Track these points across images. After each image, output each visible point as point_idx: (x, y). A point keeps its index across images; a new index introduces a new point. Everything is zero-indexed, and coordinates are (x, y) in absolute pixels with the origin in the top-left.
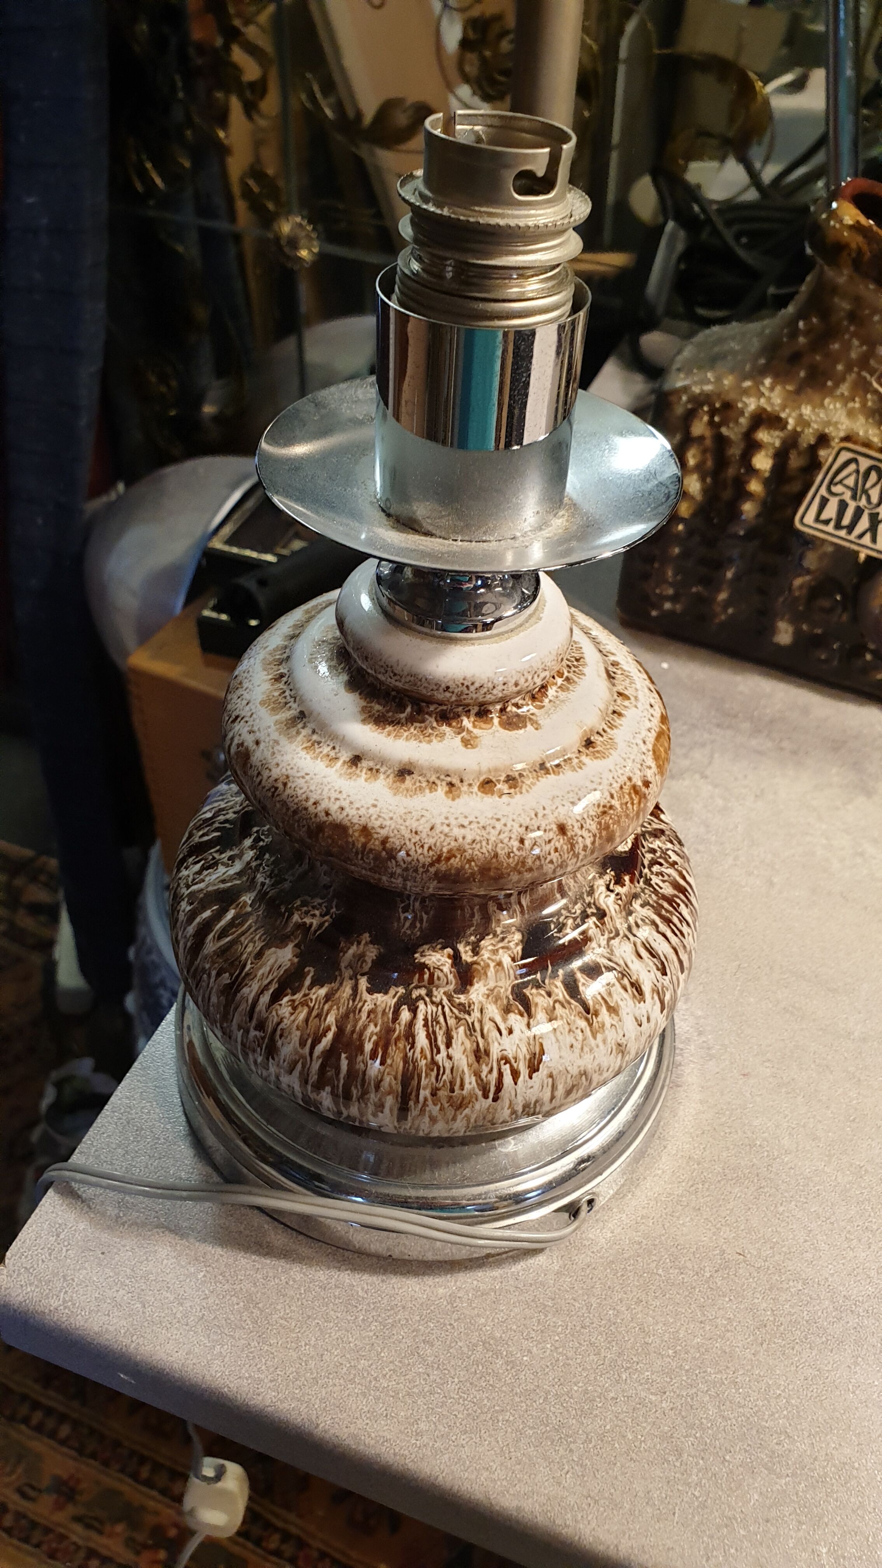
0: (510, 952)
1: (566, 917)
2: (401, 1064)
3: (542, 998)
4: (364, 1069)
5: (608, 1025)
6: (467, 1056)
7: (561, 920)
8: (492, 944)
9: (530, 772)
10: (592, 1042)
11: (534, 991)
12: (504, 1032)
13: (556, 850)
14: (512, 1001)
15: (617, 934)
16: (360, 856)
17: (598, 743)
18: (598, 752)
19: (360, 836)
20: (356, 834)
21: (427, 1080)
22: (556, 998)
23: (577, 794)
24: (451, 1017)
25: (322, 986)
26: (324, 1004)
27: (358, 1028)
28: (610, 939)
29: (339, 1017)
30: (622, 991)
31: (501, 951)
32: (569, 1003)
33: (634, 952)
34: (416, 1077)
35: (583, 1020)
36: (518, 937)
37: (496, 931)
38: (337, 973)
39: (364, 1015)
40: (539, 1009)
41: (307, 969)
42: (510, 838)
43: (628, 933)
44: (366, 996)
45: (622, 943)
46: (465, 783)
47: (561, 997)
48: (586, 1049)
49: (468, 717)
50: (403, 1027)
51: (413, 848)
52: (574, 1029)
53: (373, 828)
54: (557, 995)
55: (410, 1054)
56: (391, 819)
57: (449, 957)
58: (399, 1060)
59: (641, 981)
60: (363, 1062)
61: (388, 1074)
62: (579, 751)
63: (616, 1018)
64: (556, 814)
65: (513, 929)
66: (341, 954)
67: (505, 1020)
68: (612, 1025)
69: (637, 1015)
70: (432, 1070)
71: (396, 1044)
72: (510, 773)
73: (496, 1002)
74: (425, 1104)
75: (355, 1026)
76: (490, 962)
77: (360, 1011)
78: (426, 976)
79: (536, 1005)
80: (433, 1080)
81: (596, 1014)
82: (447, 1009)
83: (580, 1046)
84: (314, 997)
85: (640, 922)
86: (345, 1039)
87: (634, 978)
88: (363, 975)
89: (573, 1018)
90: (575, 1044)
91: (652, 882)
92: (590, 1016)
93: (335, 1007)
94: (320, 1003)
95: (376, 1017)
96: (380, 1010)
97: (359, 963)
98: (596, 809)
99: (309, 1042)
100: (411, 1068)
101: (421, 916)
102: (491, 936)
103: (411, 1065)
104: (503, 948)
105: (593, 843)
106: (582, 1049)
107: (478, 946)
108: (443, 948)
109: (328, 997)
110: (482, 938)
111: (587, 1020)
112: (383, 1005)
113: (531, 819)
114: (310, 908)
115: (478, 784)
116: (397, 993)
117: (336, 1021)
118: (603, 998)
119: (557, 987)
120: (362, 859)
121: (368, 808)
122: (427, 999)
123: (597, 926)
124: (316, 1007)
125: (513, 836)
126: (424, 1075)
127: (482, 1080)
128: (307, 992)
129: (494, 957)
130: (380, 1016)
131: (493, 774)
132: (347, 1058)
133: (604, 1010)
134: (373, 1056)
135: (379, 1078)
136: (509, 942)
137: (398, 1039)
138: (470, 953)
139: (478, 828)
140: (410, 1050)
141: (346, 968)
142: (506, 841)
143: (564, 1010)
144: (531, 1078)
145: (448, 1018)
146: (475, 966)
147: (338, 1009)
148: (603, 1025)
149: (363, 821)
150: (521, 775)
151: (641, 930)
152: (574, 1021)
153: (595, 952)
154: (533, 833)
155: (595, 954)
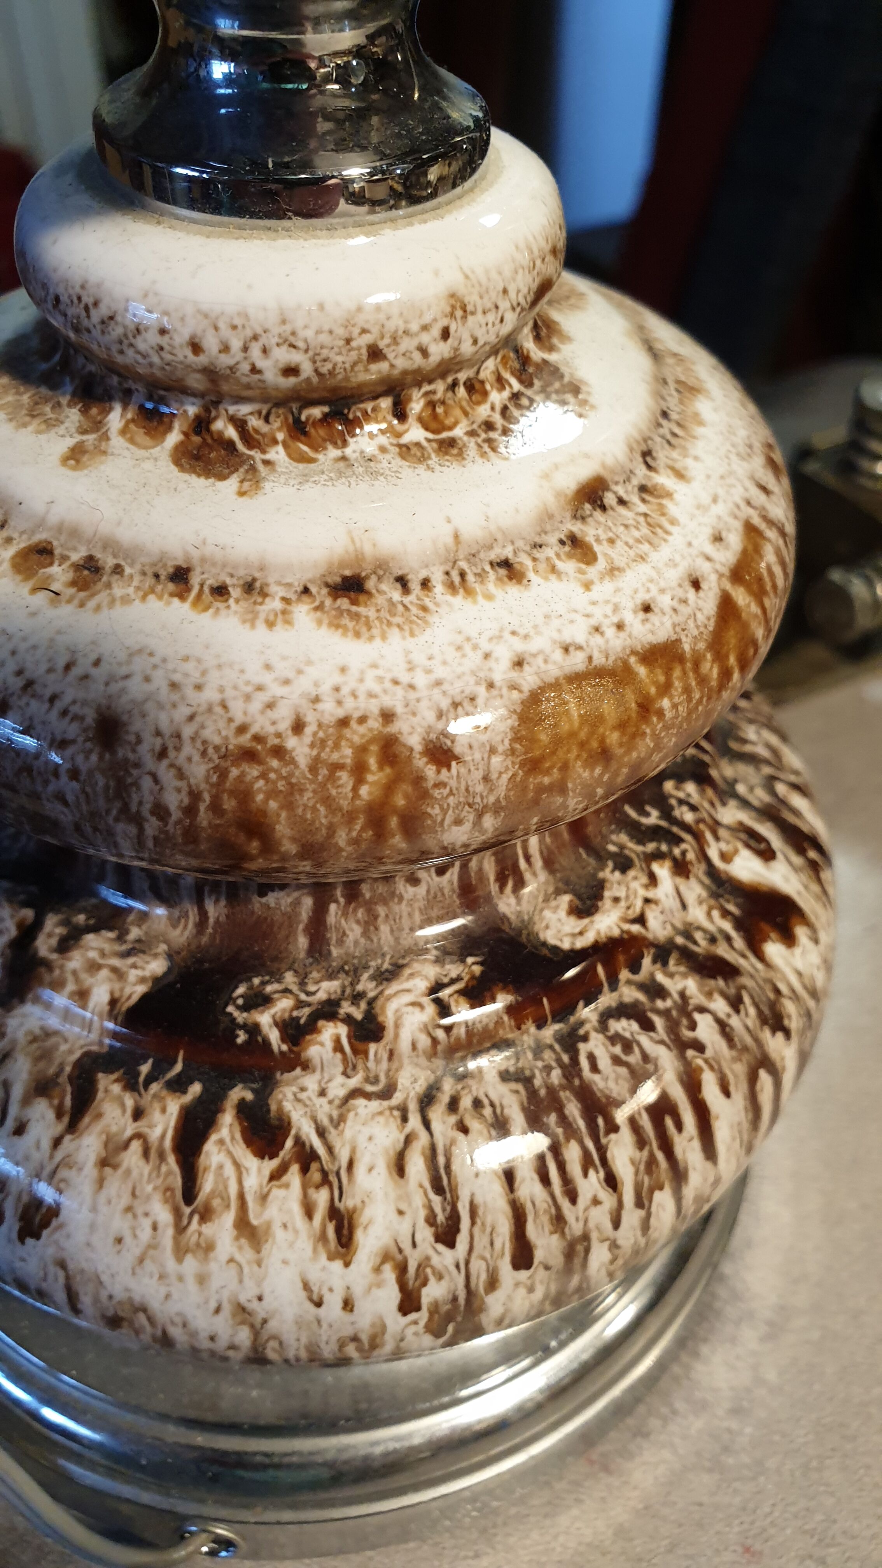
0: (117, 986)
1: (287, 991)
3: (118, 1112)
5: (221, 1254)
7: (269, 989)
8: (102, 950)
9: (144, 574)
11: (116, 1088)
12: (10, 1123)
13: (77, 774)
14: (63, 1079)
15: (387, 1094)
17: (380, 599)
18: (356, 616)
22: (145, 1130)
23: (204, 673)
28: (356, 1093)
30: (296, 1208)
32: (162, 1156)
33: (392, 1153)
35: (168, 1207)
36: (157, 966)
37: (127, 932)
40: (98, 1127)
43: (413, 1107)
45: (381, 1119)
46: (4, 534)
47: (155, 1134)
48: (151, 1267)
49: (125, 408)
52: (141, 1213)
54: (151, 1126)
57: (20, 926)
59: (363, 1219)
62: (306, 591)
63: (250, 1253)
64: (116, 690)
65: (163, 947)
67: (26, 1101)
69: (314, 1279)
72: (98, 555)
73: (38, 1059)
76: (70, 978)
79: (99, 1116)
81: (206, 1214)
83: (137, 1252)
85: (466, 1102)
89: (149, 1188)
90: (128, 1240)
91: (583, 1048)
92: (187, 1210)
98: (229, 732)
102: (111, 935)
104: (115, 970)
105: (190, 813)
106: (141, 1261)
107: (77, 938)
108: (26, 904)
110: (95, 929)
111: (177, 1213)
115: (23, 545)
118: (241, 1197)
119: (164, 1110)
129: (83, 976)
131: (63, 538)
133: (227, 1220)
136: (134, 966)
138: (54, 941)
143: (142, 1162)
144: (20, 1239)
146: (43, 970)
148: (211, 1247)
150: (118, 570)
151: (453, 1119)
152: (148, 1198)
153: (303, 1096)
154: (34, 704)
155: (298, 1100)
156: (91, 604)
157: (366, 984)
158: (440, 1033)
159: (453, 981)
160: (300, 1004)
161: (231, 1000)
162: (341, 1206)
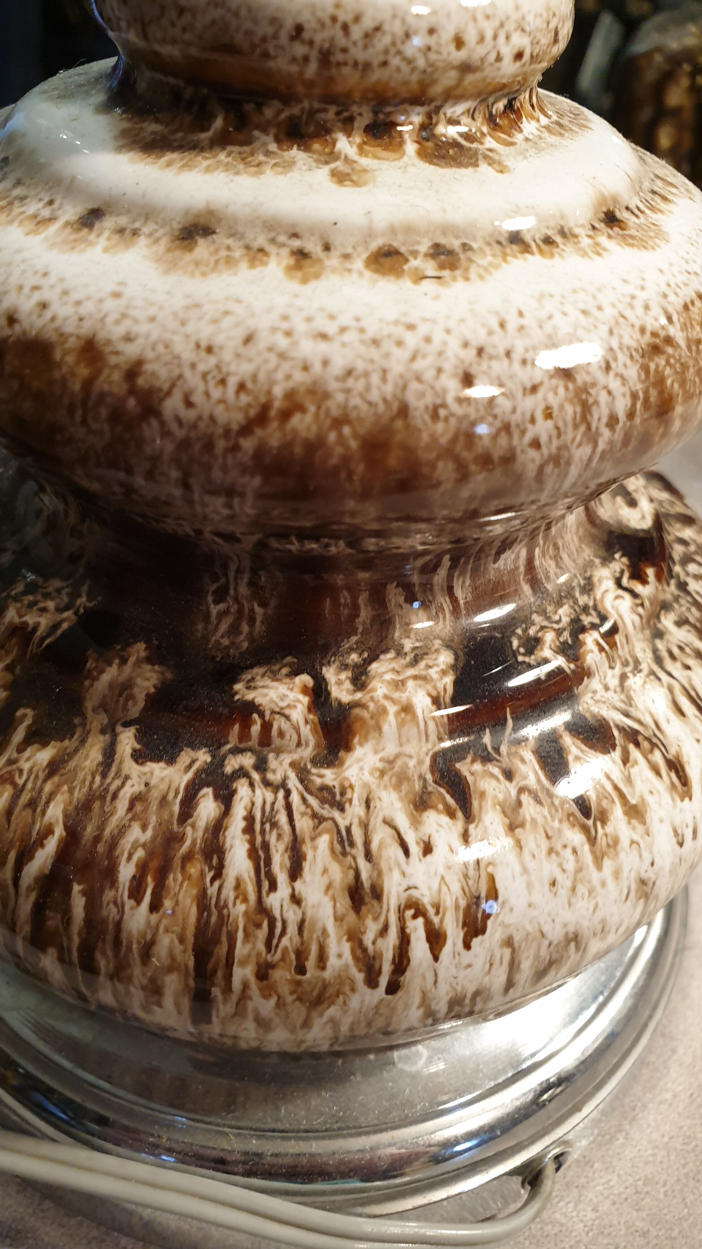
0: (429, 688)
1: (542, 628)
2: (194, 909)
3: (494, 783)
4: (117, 918)
5: (625, 842)
6: (334, 899)
7: (531, 632)
8: (393, 670)
9: (488, 244)
10: (595, 876)
11: (478, 767)
12: (415, 849)
13: (548, 414)
14: (432, 786)
15: (637, 669)
16: (79, 414)
17: (630, 224)
18: (631, 237)
19: (78, 363)
20: (70, 359)
21: (248, 947)
22: (522, 783)
23: (594, 297)
24: (303, 814)
25: (44, 744)
26: (45, 781)
27: (107, 832)
28: (623, 677)
29: (71, 808)
30: (650, 775)
31: (410, 684)
33: (671, 705)
34: (224, 939)
35: (577, 829)
36: (445, 658)
37: (402, 645)
38: (76, 721)
39: (122, 805)
40: (488, 803)
41: (19, 713)
42: (439, 371)
43: (656, 668)
44: (130, 767)
45: (648, 686)
46: (335, 254)
47: (531, 781)
48: (582, 889)
49: (349, 134)
50: (200, 834)
51: (201, 387)
52: (559, 847)
53: (109, 342)
54: (525, 778)
55: (212, 891)
56: (152, 319)
57: (305, 690)
58: (188, 901)
59: (685, 759)
60: (115, 903)
61: (167, 931)
62: (594, 228)
63: (640, 828)
64: (548, 328)
65: (437, 643)
66: (87, 683)
67: (416, 823)
68: (632, 842)
69: (677, 823)
70: (259, 926)
71: (183, 868)
72: (442, 241)
73: (398, 786)
74: (244, 995)
75: (101, 827)
76: (387, 704)
77: (115, 796)
78: (256, 729)
79: (482, 794)
80: (261, 946)
81: (603, 817)
82: (295, 798)
83: (569, 884)
84: (26, 766)
85: (676, 651)
86: (80, 854)
87: (673, 751)
88: (127, 725)
89: (556, 824)
90: (560, 878)
92: (590, 822)
93: (65, 788)
94: (37, 777)
95: (145, 810)
96: (155, 795)
97: (122, 700)
98: (637, 335)
99: (12, 855)
100: (214, 919)
101: (252, 610)
102: (391, 655)
103: (214, 911)
104: (415, 678)
105: (631, 415)
106: (574, 889)
107: (365, 672)
108: (294, 673)
109: (53, 768)
110: (374, 658)
111: (585, 829)
112: (164, 787)
113: (490, 333)
114: (39, 597)
115: (365, 255)
116: (193, 762)
117: (66, 816)
118: (616, 788)
119: (523, 761)
120: (84, 422)
121: (101, 301)
122: (256, 776)
123: (601, 649)
124: (29, 785)
125: (448, 366)
126: (240, 935)
127: (365, 950)
128: (15, 755)
129: (396, 695)
130: (154, 806)
131: (400, 237)
132: (84, 893)
133: (617, 812)
134: (136, 893)
135: (149, 937)
136: (429, 667)
137: (188, 858)
138: (348, 685)
139: (362, 342)
140: (212, 881)
141: (94, 710)
142: (429, 375)
143: (538, 808)
144: (467, 946)
145: (296, 816)
146: (357, 711)
147: (71, 791)
148: (616, 841)
149: (86, 329)
150: (466, 247)
151: (678, 664)
152: (560, 831)
153: (597, 697)
155: (597, 702)
156: (472, 277)
157: (582, 599)
158: (640, 610)
159: (622, 572)
160: (559, 632)
161: (515, 654)
162: (669, 756)
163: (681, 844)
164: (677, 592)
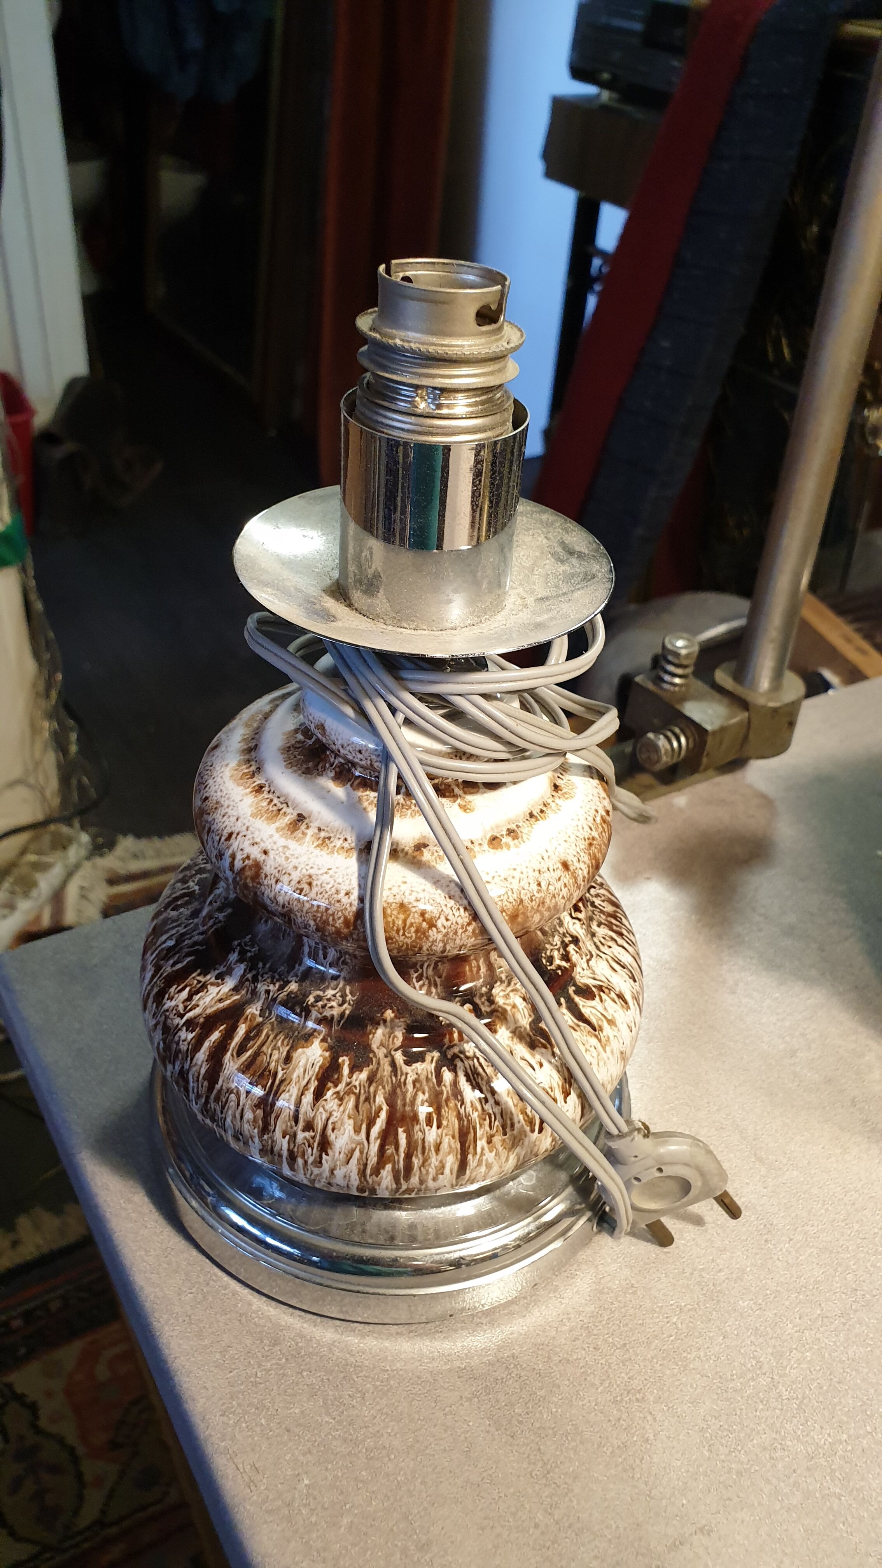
0: (519, 994)
1: (552, 950)
2: (456, 1121)
4: (422, 1137)
5: (612, 1038)
6: (512, 1098)
7: (548, 953)
8: (502, 990)
9: (524, 822)
12: (537, 1067)
13: (565, 886)
15: (592, 956)
16: (401, 932)
17: (563, 786)
18: (565, 793)
19: (399, 914)
20: (395, 913)
21: (482, 1130)
23: (565, 832)
24: (488, 1066)
25: (361, 1071)
26: (369, 1087)
27: (408, 1100)
28: (588, 961)
29: (387, 1095)
30: (613, 1004)
31: (511, 994)
32: (578, 1026)
33: (608, 967)
34: (472, 1131)
35: (593, 1037)
37: (501, 978)
38: (371, 1055)
39: (410, 1087)
41: (340, 1060)
42: (529, 883)
43: (598, 952)
44: (406, 1068)
45: (598, 963)
46: (476, 844)
47: (570, 1022)
48: (601, 1063)
50: (449, 1088)
51: (451, 913)
52: (589, 1048)
53: (410, 903)
55: (462, 1111)
56: (424, 890)
58: (453, 1118)
59: (623, 992)
60: (421, 1131)
61: (446, 1135)
63: (616, 1029)
64: (557, 854)
66: (371, 1036)
68: (615, 1036)
69: (628, 1022)
70: (485, 1119)
71: (447, 1105)
72: (509, 827)
74: (482, 1154)
75: (404, 1099)
77: (405, 1083)
78: (456, 1035)
80: (487, 1128)
81: (601, 1030)
82: (482, 1060)
84: (357, 1083)
85: (603, 940)
86: (398, 1115)
87: (617, 990)
88: (396, 1050)
91: (596, 904)
92: (597, 1032)
93: (380, 1087)
94: (364, 1086)
95: (421, 1085)
96: (423, 1077)
97: (391, 1039)
98: (583, 843)
99: (364, 1127)
100: (465, 1123)
101: (435, 981)
102: (499, 983)
103: (465, 1120)
104: (512, 991)
105: (588, 873)
106: (598, 1064)
107: (492, 995)
109: (371, 1080)
110: (492, 987)
111: (596, 1036)
112: (425, 1073)
113: (540, 863)
114: (326, 1002)
115: (487, 842)
116: (433, 1058)
117: (386, 1099)
118: (602, 1014)
119: (564, 1014)
120: (404, 934)
121: (399, 886)
122: (462, 1056)
123: (577, 952)
124: (362, 1091)
125: (531, 881)
126: (478, 1126)
127: (528, 1116)
128: (349, 1080)
129: (508, 1002)
130: (424, 1083)
131: (495, 830)
132: (404, 1131)
133: (605, 1025)
134: (429, 1122)
135: (438, 1141)
137: (447, 1100)
139: (501, 880)
140: (461, 1107)
141: (378, 1048)
142: (526, 887)
143: (576, 1033)
144: (566, 1102)
145: (485, 1068)
147: (384, 1088)
148: (608, 1038)
149: (398, 899)
150: (518, 826)
151: (606, 947)
152: (587, 1041)
153: (581, 975)
154: (545, 874)
155: (582, 977)
156: (525, 839)
157: (561, 930)
158: (584, 926)
160: (558, 950)
161: (546, 966)
162: (617, 993)
163: (631, 1031)
164: (592, 909)
